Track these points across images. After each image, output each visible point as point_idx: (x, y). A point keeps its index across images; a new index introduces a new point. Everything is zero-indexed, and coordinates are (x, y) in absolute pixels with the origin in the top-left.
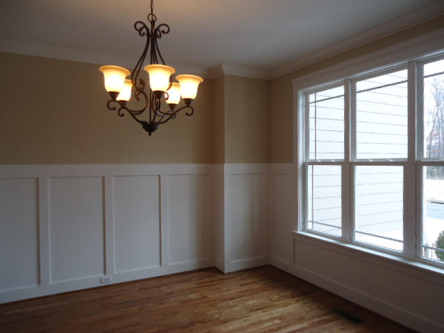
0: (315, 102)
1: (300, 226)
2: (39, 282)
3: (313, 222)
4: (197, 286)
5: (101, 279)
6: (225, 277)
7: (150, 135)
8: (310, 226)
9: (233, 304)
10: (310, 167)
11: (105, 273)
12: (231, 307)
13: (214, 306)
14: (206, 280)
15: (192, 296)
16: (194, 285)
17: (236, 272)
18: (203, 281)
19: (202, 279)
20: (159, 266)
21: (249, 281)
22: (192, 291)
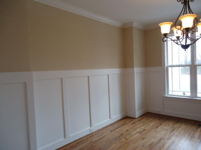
1: (166, 93)
2: (65, 137)
3: (172, 91)
4: (133, 125)
5: (90, 129)
7: (185, 50)
11: (91, 126)
17: (139, 117)
20: (109, 119)
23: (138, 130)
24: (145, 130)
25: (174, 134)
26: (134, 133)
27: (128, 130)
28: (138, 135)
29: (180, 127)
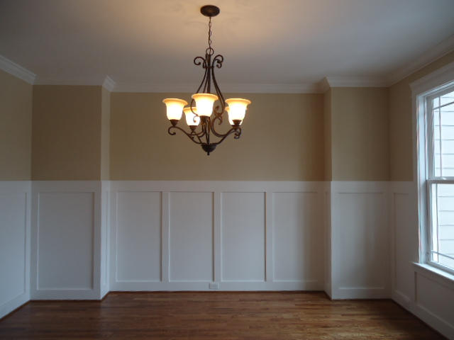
0: (440, 107)
1: (422, 256)
3: (438, 254)
4: (296, 307)
5: (209, 284)
6: (331, 303)
7: (208, 154)
8: (435, 258)
9: (323, 332)
10: (434, 186)
11: (213, 280)
12: (319, 334)
13: (302, 330)
14: (309, 302)
15: (286, 316)
16: (293, 306)
17: (345, 300)
18: (306, 303)
19: (304, 301)
20: (263, 281)
21: (355, 313)
22: (287, 310)
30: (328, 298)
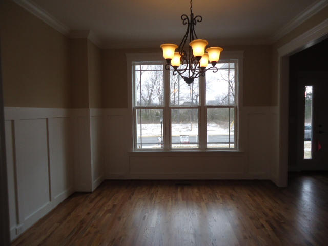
0: (140, 71)
7: (189, 85)
11: (18, 223)
17: (95, 190)
20: (49, 202)
23: (105, 208)
24: (114, 206)
25: (155, 201)
26: (101, 215)
27: (89, 213)
28: (108, 215)
29: (158, 191)
30: (91, 193)
